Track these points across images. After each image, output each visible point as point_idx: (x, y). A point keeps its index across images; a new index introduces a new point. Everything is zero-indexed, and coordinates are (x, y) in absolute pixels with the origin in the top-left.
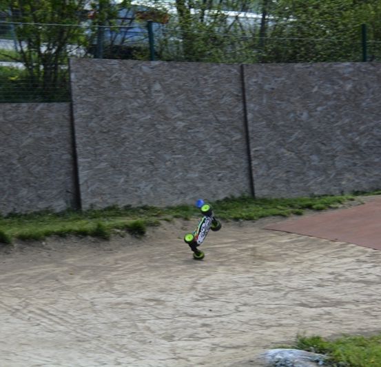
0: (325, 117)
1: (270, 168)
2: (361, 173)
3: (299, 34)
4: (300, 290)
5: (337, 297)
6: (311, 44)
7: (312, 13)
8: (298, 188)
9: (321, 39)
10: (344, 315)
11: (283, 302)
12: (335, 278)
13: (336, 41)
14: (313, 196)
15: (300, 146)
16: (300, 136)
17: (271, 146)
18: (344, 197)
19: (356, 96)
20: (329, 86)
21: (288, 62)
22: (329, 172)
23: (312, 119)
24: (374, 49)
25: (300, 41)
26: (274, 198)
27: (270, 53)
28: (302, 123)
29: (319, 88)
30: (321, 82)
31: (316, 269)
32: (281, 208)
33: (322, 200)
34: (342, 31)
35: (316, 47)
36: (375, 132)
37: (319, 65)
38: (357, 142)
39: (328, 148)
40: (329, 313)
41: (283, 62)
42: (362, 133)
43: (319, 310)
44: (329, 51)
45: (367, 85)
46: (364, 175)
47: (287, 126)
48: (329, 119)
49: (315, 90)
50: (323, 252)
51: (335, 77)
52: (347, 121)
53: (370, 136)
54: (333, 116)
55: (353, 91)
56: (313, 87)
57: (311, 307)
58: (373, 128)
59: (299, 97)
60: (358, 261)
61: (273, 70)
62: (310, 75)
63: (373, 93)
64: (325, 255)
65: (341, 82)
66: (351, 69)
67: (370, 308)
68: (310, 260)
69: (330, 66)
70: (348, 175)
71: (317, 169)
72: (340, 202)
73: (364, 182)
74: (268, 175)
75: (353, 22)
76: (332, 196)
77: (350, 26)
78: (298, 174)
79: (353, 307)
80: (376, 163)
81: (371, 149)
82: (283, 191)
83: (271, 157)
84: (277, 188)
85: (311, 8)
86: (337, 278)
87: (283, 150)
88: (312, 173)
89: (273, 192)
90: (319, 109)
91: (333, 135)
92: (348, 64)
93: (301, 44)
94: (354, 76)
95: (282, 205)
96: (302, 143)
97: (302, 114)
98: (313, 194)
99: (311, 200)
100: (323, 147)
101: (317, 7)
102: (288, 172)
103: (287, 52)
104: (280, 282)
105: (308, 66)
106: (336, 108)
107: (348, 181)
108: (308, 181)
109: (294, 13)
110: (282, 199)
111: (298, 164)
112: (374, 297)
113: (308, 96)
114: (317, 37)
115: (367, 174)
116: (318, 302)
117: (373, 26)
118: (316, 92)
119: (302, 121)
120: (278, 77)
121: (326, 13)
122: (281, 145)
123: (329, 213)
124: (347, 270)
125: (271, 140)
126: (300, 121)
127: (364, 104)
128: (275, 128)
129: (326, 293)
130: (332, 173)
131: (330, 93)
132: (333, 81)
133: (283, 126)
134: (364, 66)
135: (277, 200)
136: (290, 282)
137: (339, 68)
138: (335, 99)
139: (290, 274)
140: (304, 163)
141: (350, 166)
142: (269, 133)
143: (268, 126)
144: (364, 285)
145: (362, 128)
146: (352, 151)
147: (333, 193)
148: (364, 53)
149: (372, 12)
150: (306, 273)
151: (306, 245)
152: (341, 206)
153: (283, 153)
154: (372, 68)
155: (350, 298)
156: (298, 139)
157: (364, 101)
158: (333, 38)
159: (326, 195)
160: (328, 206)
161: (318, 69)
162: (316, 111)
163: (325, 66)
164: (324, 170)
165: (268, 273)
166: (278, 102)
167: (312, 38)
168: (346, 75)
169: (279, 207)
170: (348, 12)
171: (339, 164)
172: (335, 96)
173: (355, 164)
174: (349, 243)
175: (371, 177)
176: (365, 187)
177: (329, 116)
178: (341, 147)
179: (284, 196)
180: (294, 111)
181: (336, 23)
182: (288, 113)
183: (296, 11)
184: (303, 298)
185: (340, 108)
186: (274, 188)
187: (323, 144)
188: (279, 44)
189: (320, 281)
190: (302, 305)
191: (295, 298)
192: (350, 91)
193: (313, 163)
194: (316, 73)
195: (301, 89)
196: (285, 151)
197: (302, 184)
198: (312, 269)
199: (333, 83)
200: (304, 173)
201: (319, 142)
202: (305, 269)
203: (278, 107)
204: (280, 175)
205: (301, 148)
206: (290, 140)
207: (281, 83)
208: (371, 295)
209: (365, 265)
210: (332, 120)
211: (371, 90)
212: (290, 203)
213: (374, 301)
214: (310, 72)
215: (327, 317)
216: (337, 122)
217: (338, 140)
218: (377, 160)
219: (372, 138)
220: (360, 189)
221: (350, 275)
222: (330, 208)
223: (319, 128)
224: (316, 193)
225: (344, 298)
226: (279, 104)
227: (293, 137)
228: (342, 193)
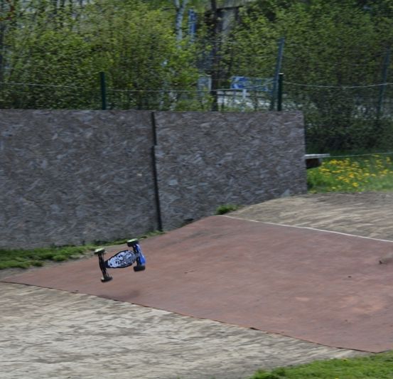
0: (65, 165)
1: (8, 218)
2: (103, 222)
3: (37, 81)
4: (38, 345)
5: (77, 351)
6: (50, 91)
7: (50, 59)
8: (38, 238)
9: (60, 86)
10: (83, 369)
11: (21, 359)
12: (75, 332)
13: (76, 88)
14: (53, 246)
15: (40, 194)
16: (39, 185)
17: (9, 195)
18: (85, 248)
19: (97, 145)
20: (69, 133)
21: (26, 108)
22: (70, 222)
23: (52, 167)
24: (114, 97)
25: (38, 87)
26: (12, 249)
27: (7, 99)
28: (42, 172)
29: (59, 135)
30: (61, 129)
31: (55, 323)
32: (20, 259)
33: (63, 251)
34: (81, 78)
35: (55, 94)
36: (115, 181)
37: (58, 112)
38: (98, 191)
39: (69, 197)
40: (67, 368)
41: (21, 108)
42: (104, 182)
43: (58, 366)
44: (69, 98)
45: (107, 133)
46: (106, 225)
47: (26, 174)
48: (69, 167)
49: (55, 137)
50: (63, 304)
51: (75, 125)
52: (88, 169)
53: (111, 185)
54: (74, 164)
55: (94, 139)
56: (53, 134)
57: (50, 363)
58: (114, 176)
59: (38, 145)
60: (99, 313)
61: (10, 116)
62: (49, 122)
63: (113, 142)
64: (65, 307)
65: (81, 130)
66: (91, 117)
67: (109, 361)
68: (49, 313)
69: (70, 114)
70: (89, 225)
71: (57, 218)
72: (81, 252)
73: (105, 232)
74: (7, 226)
75: (93, 69)
76: (73, 246)
77: (89, 73)
78: (37, 224)
79: (92, 361)
80: (116, 213)
81: (112, 198)
82: (23, 241)
83: (9, 207)
84: (15, 238)
85: (48, 54)
86: (76, 331)
87: (22, 199)
88: (52, 223)
89: (12, 242)
90: (59, 157)
91: (74, 183)
92: (87, 111)
93: (39, 89)
94: (94, 124)
95: (21, 257)
96: (42, 191)
97: (41, 162)
98: (53, 244)
99: (51, 251)
100: (64, 197)
101: (55, 53)
102: (27, 222)
103: (25, 97)
104: (17, 337)
105: (48, 112)
106: (77, 156)
107: (89, 231)
108: (48, 232)
109: (31, 58)
110: (22, 250)
111: (39, 214)
112: (113, 350)
113: (48, 143)
114: (56, 84)
115: (108, 223)
116: (57, 357)
117: (112, 74)
118: (56, 140)
119: (42, 169)
120: (16, 124)
121: (65, 59)
122: (20, 194)
123: (71, 264)
124: (87, 323)
125: (10, 189)
126: (40, 169)
127: (104, 152)
128: (14, 176)
129: (66, 347)
130: (74, 223)
131: (71, 140)
132: (72, 129)
133: (22, 174)
134: (103, 114)
135: (15, 251)
136: (27, 336)
137: (78, 116)
138: (75, 147)
139: (28, 329)
140: (44, 213)
141: (91, 216)
142: (7, 181)
143: (6, 174)
144: (104, 337)
145: (103, 176)
146: (93, 200)
147: (75, 244)
148: (103, 100)
149: (112, 60)
150: (44, 327)
151: (46, 298)
152: (82, 256)
153: (22, 203)
154: (111, 116)
155: (90, 351)
156: (37, 188)
157: (104, 149)
158: (73, 84)
159: (67, 246)
160: (69, 257)
161: (58, 116)
162: (56, 159)
163: (65, 113)
164: (66, 220)
165: (5, 329)
166: (17, 149)
167: (52, 85)
168: (86, 123)
169: (18, 258)
170: (87, 59)
171: (80, 214)
172: (75, 144)
173: (96, 214)
174: (90, 295)
175: (112, 227)
176: (107, 236)
177: (70, 165)
178: (82, 196)
179: (24, 247)
180: (33, 159)
181: (75, 70)
182: (28, 161)
183: (33, 56)
184: (42, 353)
185: (81, 156)
186: (13, 239)
187: (64, 193)
188: (17, 89)
189: (59, 335)
190: (40, 361)
191: (33, 353)
192: (91, 140)
193: (54, 213)
194: (56, 120)
195: (40, 136)
196: (25, 200)
197: (42, 235)
198: (52, 323)
199: (73, 131)
200: (44, 223)
201: (60, 191)
202: (44, 323)
203: (17, 154)
204: (19, 225)
205: (41, 196)
206: (30, 189)
207: (19, 130)
208: (111, 348)
209: (106, 317)
210: (73, 168)
211: (111, 138)
212: (30, 254)
213: (114, 353)
214: (50, 119)
215: (66, 372)
216: (78, 170)
217: (79, 188)
218: (118, 209)
219: (112, 187)
220: (101, 239)
221: (90, 328)
222: (71, 258)
223: (59, 176)
224: (56, 244)
225: (84, 352)
226: (17, 151)
227: (33, 186)
228: (83, 243)
